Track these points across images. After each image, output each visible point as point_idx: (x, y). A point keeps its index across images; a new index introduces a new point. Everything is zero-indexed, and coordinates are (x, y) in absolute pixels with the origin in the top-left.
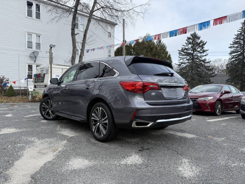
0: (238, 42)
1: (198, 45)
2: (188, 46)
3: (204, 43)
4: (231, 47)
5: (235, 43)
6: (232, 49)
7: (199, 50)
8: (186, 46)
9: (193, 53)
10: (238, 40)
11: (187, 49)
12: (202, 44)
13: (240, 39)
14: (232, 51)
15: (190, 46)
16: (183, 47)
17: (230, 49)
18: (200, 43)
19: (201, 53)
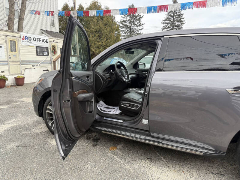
0: (169, 18)
1: (136, 18)
2: (126, 18)
3: (141, 16)
4: (163, 23)
5: (167, 19)
6: (164, 25)
7: (136, 23)
8: (125, 18)
9: (131, 26)
10: (169, 17)
11: (125, 21)
12: (139, 17)
13: (171, 16)
14: (164, 27)
15: (128, 18)
16: (122, 19)
17: (162, 24)
18: (137, 17)
19: (138, 26)
